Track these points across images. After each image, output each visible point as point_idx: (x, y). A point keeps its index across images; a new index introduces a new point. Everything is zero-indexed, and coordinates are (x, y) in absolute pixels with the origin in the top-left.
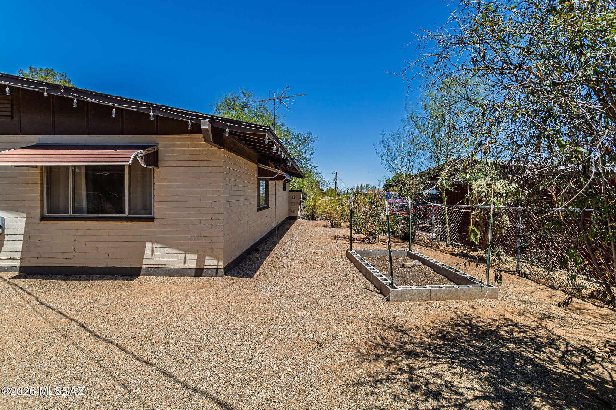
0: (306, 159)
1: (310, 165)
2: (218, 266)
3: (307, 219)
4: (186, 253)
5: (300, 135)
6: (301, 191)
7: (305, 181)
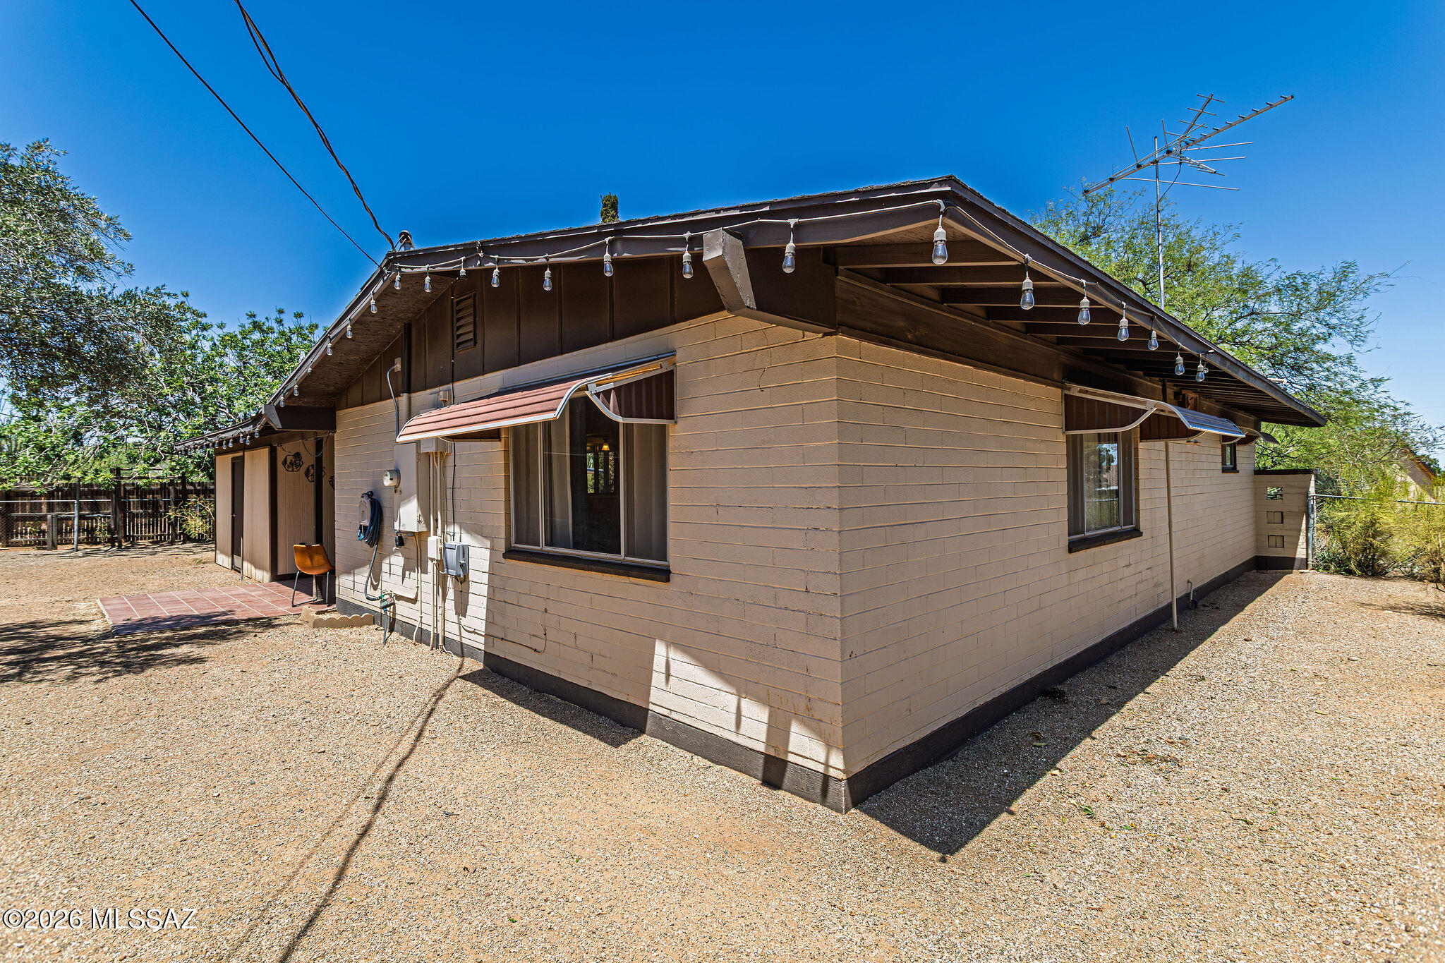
0: (1328, 357)
1: (1353, 378)
2: (827, 765)
3: (1338, 572)
4: (739, 696)
5: (1299, 280)
6: (1308, 472)
7: (1329, 436)
